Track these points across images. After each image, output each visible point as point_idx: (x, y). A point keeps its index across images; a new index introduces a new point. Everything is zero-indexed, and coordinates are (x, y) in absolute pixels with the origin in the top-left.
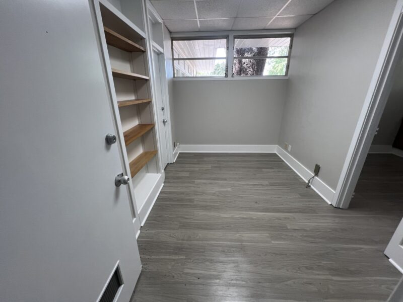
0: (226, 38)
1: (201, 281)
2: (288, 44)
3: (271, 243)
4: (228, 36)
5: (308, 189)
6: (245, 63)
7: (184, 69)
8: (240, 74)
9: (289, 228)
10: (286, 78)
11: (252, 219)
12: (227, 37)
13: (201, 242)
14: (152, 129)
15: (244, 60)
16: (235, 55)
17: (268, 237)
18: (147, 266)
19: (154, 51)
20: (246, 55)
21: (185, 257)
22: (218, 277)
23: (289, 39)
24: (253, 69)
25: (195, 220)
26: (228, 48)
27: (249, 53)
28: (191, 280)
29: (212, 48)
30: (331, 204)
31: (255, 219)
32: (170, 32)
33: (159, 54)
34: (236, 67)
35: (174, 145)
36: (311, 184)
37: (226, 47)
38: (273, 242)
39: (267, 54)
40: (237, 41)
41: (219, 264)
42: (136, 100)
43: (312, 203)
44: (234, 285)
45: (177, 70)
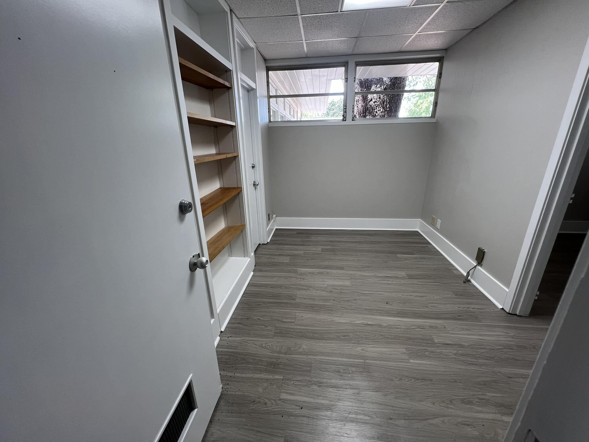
0: (344, 66)
1: (304, 411)
2: (436, 72)
3: (410, 362)
4: (347, 63)
5: (467, 285)
6: (371, 100)
7: (285, 110)
8: (365, 116)
9: (436, 341)
10: (433, 120)
11: (380, 326)
12: (345, 64)
13: (305, 357)
14: (238, 194)
15: (370, 96)
16: (358, 89)
17: (404, 353)
18: (229, 387)
19: (243, 87)
20: (373, 88)
21: (282, 377)
22: (329, 408)
23: (437, 64)
24: (383, 108)
25: (297, 325)
26: (346, 80)
27: (378, 86)
28: (290, 410)
29: (324, 79)
30: (503, 309)
31: (385, 327)
32: (265, 60)
33: (250, 91)
34: (359, 106)
35: (269, 219)
36: (472, 277)
37: (343, 78)
38: (411, 361)
39: (404, 86)
40: (360, 69)
41: (331, 389)
42: (217, 154)
43: (473, 306)
44: (352, 421)
45: (274, 112)
